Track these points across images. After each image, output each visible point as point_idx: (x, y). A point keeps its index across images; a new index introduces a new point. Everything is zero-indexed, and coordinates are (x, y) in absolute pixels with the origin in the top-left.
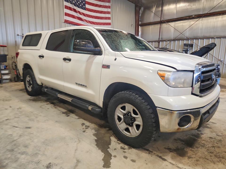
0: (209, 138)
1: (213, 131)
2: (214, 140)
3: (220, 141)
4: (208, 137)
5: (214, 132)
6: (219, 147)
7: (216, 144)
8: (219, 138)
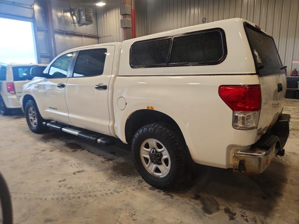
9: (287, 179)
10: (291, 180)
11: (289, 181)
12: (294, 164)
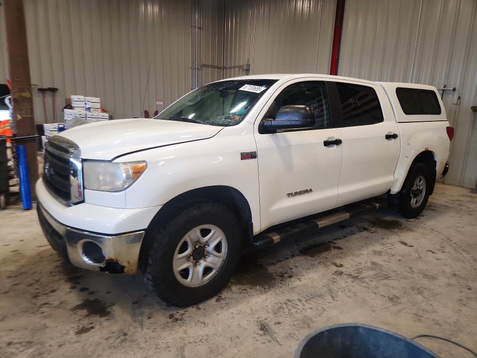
0: (56, 289)
1: (62, 305)
2: (46, 292)
3: (36, 296)
4: (58, 289)
5: (57, 306)
6: (30, 285)
7: (37, 287)
8: (42, 300)
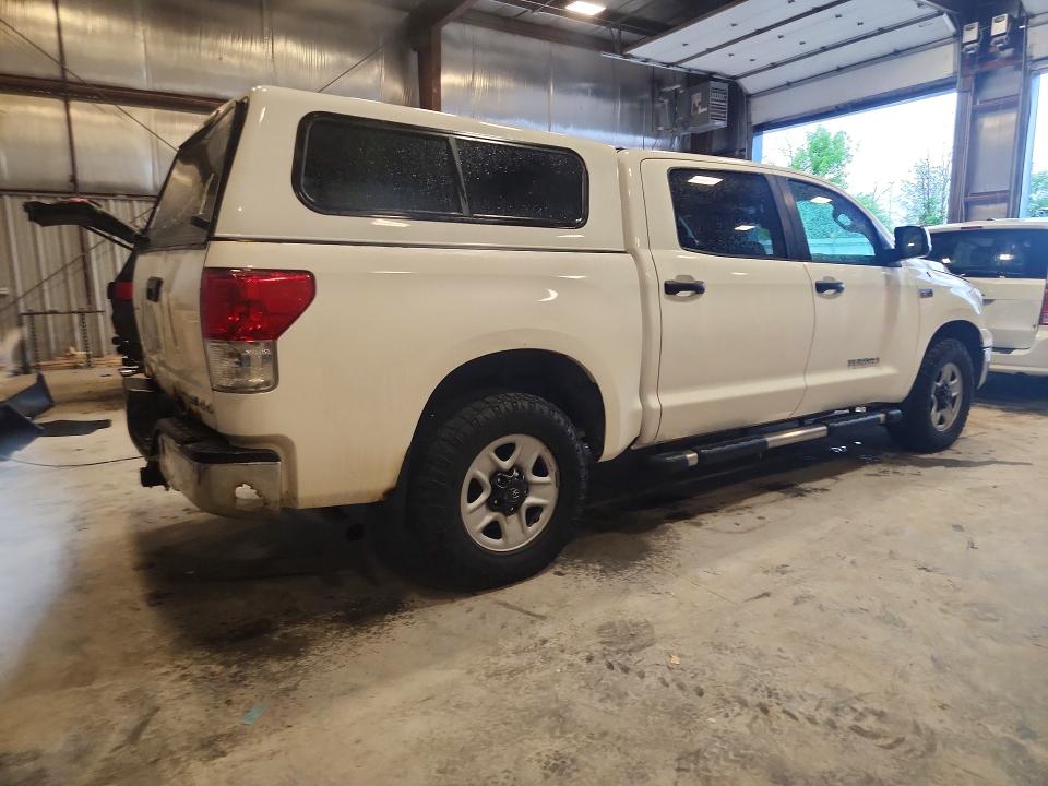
9: (151, 605)
10: (139, 610)
11: (142, 605)
12: (167, 673)
